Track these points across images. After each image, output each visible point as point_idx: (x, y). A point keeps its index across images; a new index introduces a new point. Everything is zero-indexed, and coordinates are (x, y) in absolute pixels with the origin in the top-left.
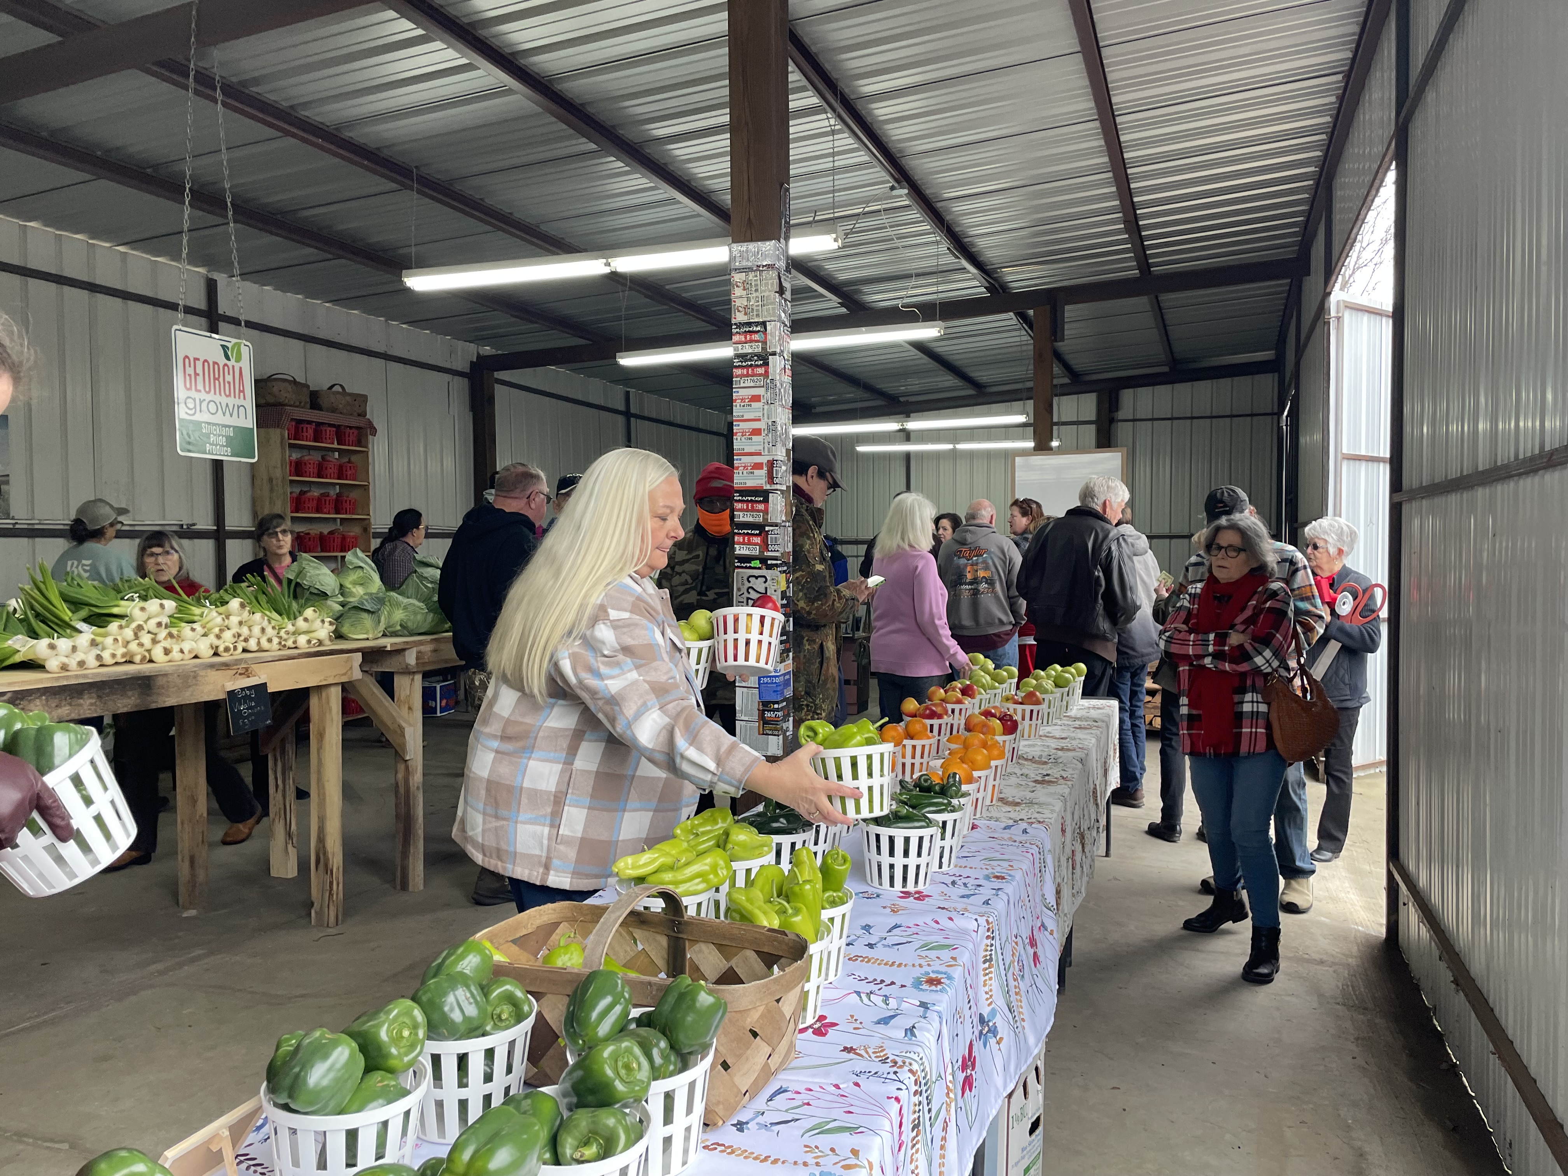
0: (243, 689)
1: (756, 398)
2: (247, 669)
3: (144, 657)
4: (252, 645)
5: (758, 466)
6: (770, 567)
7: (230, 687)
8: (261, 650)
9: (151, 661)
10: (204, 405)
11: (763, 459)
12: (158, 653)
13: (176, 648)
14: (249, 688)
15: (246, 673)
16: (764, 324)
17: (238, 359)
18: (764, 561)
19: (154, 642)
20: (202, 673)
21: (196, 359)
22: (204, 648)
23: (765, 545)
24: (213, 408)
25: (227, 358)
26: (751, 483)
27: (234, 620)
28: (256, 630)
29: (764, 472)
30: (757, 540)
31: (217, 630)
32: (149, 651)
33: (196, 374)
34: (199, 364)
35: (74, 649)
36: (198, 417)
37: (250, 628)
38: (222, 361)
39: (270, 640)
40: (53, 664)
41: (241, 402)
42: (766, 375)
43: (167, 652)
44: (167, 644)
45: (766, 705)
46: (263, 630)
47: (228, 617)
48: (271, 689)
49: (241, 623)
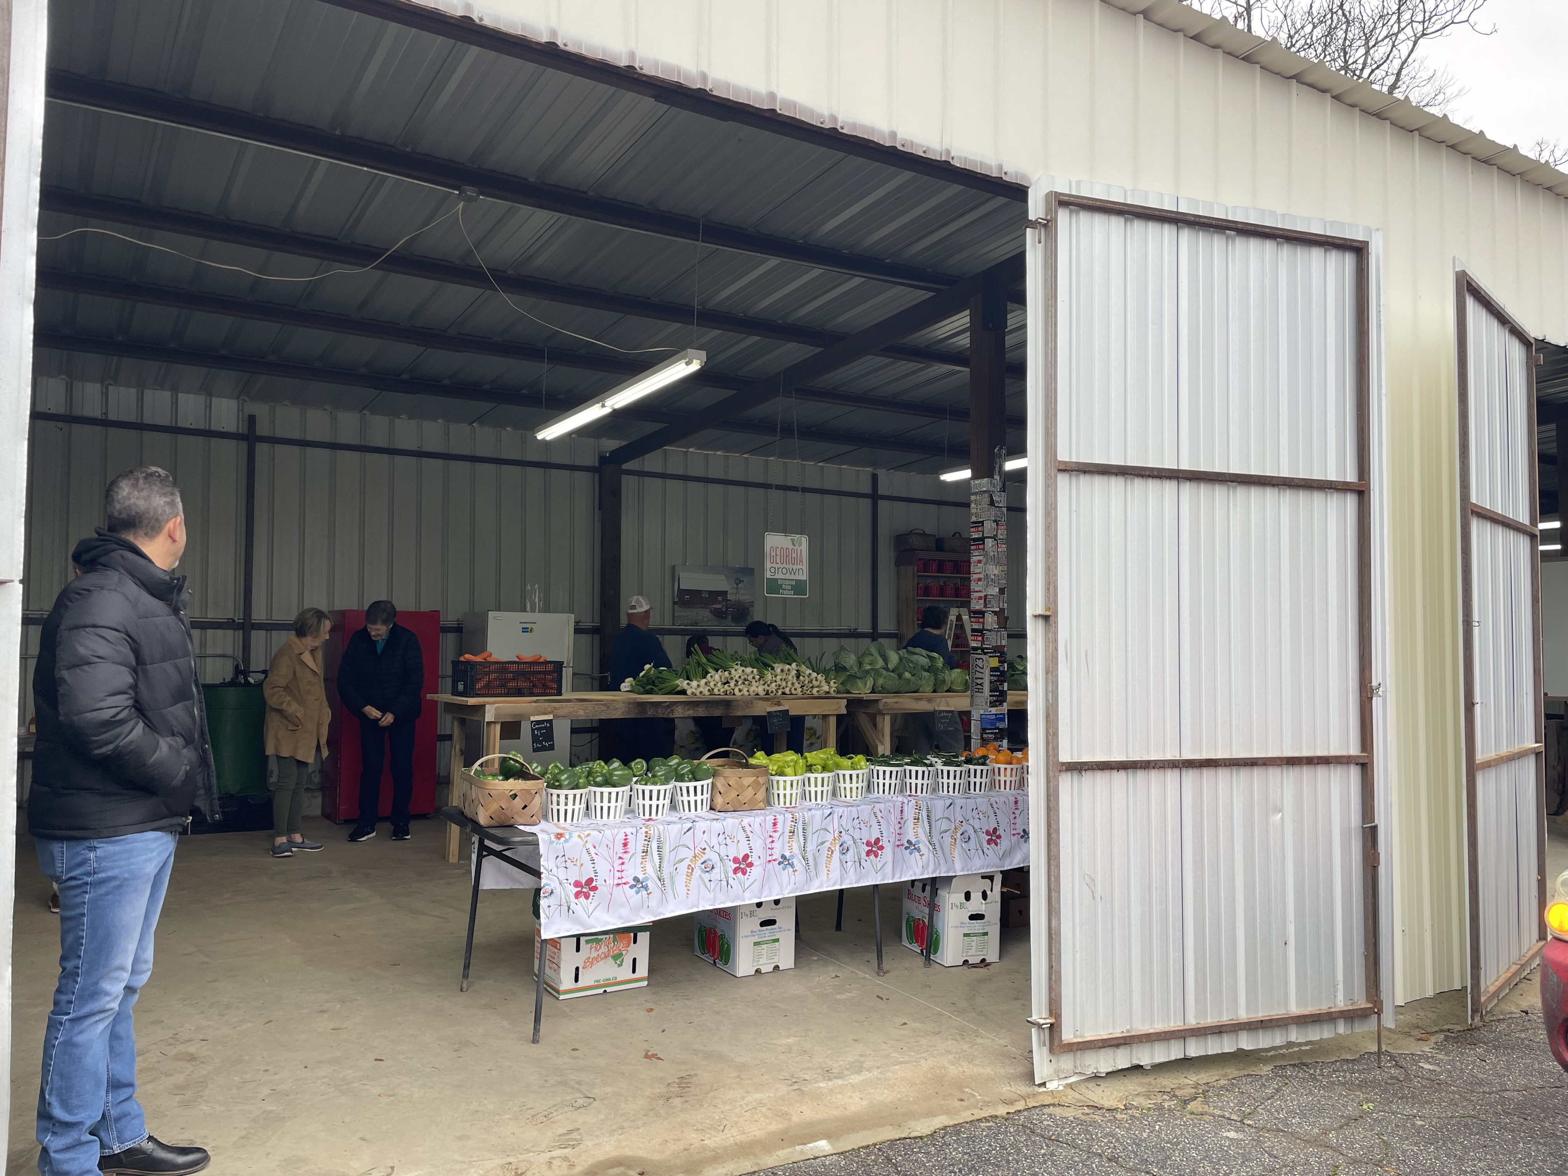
0: (775, 711)
1: (979, 562)
2: (779, 702)
3: (731, 692)
4: (787, 691)
5: (980, 598)
6: (985, 654)
7: (769, 710)
8: (791, 694)
9: (734, 694)
10: (780, 570)
11: (982, 594)
12: (736, 691)
13: (745, 690)
14: (779, 711)
15: (779, 704)
16: (982, 522)
17: (800, 545)
18: (983, 649)
19: (736, 685)
20: (755, 702)
21: (776, 548)
22: (761, 690)
23: (983, 642)
24: (784, 571)
25: (794, 545)
26: (977, 607)
27: (779, 678)
28: (789, 684)
29: (982, 601)
30: (980, 638)
31: (769, 682)
32: (733, 690)
33: (776, 555)
34: (778, 550)
35: (698, 686)
36: (776, 577)
37: (787, 683)
38: (792, 547)
39: (795, 689)
40: (689, 692)
41: (801, 567)
42: (984, 549)
43: (740, 691)
44: (741, 687)
45: (983, 730)
46: (793, 684)
47: (775, 677)
48: (791, 713)
49: (781, 680)
